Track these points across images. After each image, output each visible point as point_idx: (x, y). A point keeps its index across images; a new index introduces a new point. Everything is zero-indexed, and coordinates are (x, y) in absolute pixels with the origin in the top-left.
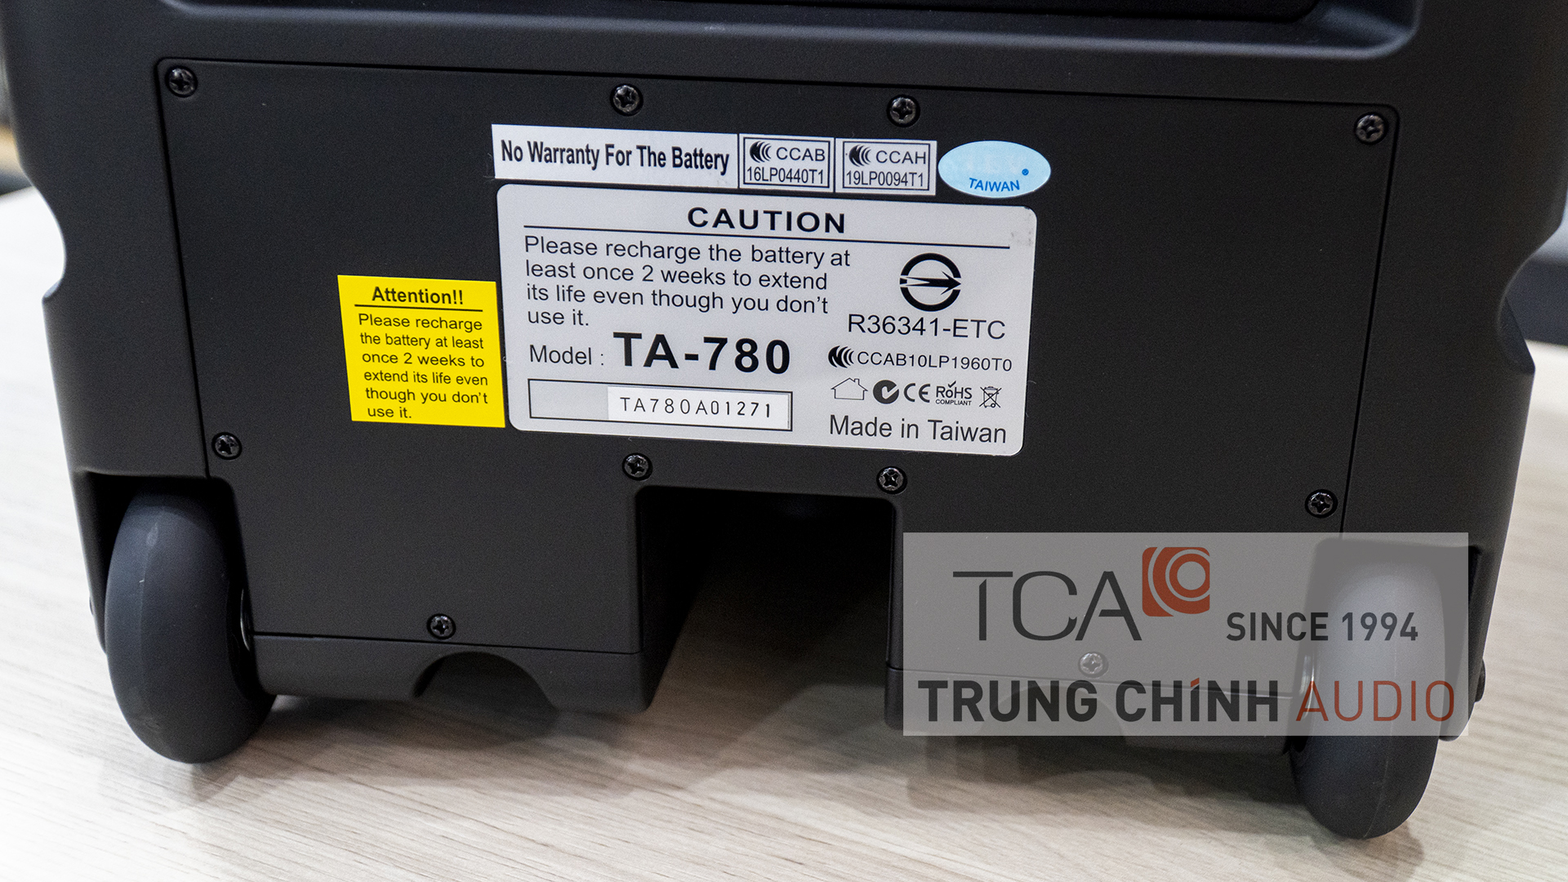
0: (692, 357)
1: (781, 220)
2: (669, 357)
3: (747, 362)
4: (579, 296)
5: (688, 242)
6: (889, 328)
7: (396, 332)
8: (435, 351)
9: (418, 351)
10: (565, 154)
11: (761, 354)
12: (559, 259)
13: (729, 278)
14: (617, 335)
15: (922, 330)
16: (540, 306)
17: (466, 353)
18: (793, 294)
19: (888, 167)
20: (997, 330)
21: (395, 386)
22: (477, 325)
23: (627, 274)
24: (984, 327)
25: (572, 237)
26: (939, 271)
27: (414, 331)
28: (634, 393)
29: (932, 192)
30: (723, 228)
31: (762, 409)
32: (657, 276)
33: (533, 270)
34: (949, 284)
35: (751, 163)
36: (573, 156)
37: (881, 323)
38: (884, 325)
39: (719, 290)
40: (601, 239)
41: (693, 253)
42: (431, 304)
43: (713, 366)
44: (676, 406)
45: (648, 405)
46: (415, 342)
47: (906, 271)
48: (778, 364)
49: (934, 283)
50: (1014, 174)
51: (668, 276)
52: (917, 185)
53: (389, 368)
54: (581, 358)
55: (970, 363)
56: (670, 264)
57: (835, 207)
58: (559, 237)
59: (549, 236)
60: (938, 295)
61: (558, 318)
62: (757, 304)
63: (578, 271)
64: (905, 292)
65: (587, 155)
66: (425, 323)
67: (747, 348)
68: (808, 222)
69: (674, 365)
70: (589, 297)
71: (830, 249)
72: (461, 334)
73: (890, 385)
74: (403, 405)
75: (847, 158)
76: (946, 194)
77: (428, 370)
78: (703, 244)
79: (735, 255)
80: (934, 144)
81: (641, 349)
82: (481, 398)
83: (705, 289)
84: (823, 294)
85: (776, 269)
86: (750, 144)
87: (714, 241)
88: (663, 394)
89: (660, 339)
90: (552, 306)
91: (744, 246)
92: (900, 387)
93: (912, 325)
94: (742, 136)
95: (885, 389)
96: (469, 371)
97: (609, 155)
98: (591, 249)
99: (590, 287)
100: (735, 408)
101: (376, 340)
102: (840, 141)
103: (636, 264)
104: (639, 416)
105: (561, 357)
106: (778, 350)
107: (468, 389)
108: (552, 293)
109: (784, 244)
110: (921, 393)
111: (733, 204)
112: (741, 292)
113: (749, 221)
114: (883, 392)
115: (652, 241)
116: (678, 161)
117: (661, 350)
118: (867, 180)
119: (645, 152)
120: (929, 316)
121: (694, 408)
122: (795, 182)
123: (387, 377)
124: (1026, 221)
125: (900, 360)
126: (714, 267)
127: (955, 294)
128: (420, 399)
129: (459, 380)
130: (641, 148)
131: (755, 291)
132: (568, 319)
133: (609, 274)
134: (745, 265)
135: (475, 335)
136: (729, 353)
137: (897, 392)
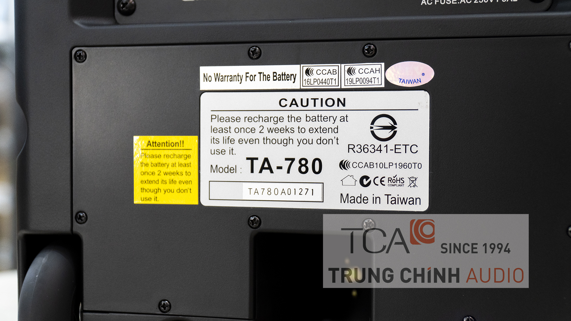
0: (280, 168)
1: (318, 102)
2: (270, 168)
3: (303, 169)
4: (232, 141)
5: (279, 114)
6: (366, 150)
7: (155, 161)
8: (171, 169)
9: (164, 169)
10: (229, 78)
11: (310, 165)
12: (225, 125)
13: (296, 130)
14: (248, 159)
15: (381, 151)
16: (215, 147)
17: (183, 169)
18: (324, 136)
19: (364, 76)
20: (414, 149)
21: (153, 186)
22: (188, 156)
23: (253, 130)
24: (408, 148)
25: (230, 114)
26: (387, 122)
27: (163, 160)
28: (254, 186)
29: (383, 86)
30: (294, 107)
31: (310, 192)
32: (265, 131)
33: (213, 130)
34: (392, 128)
35: (305, 77)
36: (232, 78)
37: (362, 148)
38: (363, 149)
39: (292, 136)
40: (242, 115)
41: (281, 119)
42: (170, 147)
43: (288, 172)
44: (272, 191)
45: (260, 191)
46: (163, 165)
47: (373, 123)
48: (317, 170)
49: (385, 128)
50: (418, 76)
51: (270, 130)
52: (376, 83)
53: (151, 178)
54: (232, 170)
55: (403, 166)
56: (271, 125)
57: (341, 95)
58: (224, 115)
59: (221, 114)
60: (387, 134)
61: (223, 152)
62: (308, 141)
63: (232, 130)
64: (373, 133)
65: (238, 78)
66: (168, 156)
67: (303, 162)
68: (330, 102)
69: (272, 172)
70: (237, 141)
71: (339, 114)
72: (182, 161)
73: (367, 178)
74: (156, 195)
75: (346, 72)
76: (389, 87)
77: (167, 178)
78: (285, 115)
79: (298, 119)
80: (383, 64)
81: (258, 165)
82: (189, 191)
83: (286, 135)
84: (336, 135)
85: (316, 125)
86: (305, 69)
87: (290, 113)
88: (266, 186)
89: (266, 160)
90: (221, 146)
91: (302, 115)
92: (371, 179)
93: (376, 148)
94: (302, 65)
95: (365, 180)
96: (184, 178)
97: (247, 77)
98: (238, 119)
99: (236, 137)
100: (298, 192)
101: (147, 165)
102: (343, 65)
103: (256, 125)
104: (256, 197)
105: (224, 170)
106: (317, 163)
107: (183, 187)
108: (221, 141)
109: (320, 113)
110: (381, 181)
111: (298, 96)
112: (301, 136)
113: (305, 103)
114: (364, 181)
115: (263, 114)
116: (275, 78)
117: (266, 165)
118: (354, 82)
119: (262, 75)
120: (383, 144)
121: (280, 192)
122: (324, 84)
123: (150, 182)
124: (424, 97)
125: (371, 165)
126: (290, 125)
127: (395, 133)
128: (163, 192)
129: (180, 182)
130: (260, 73)
131: (307, 135)
132: (227, 152)
133: (245, 130)
134: (303, 124)
135: (188, 161)
136: (296, 165)
137: (370, 181)
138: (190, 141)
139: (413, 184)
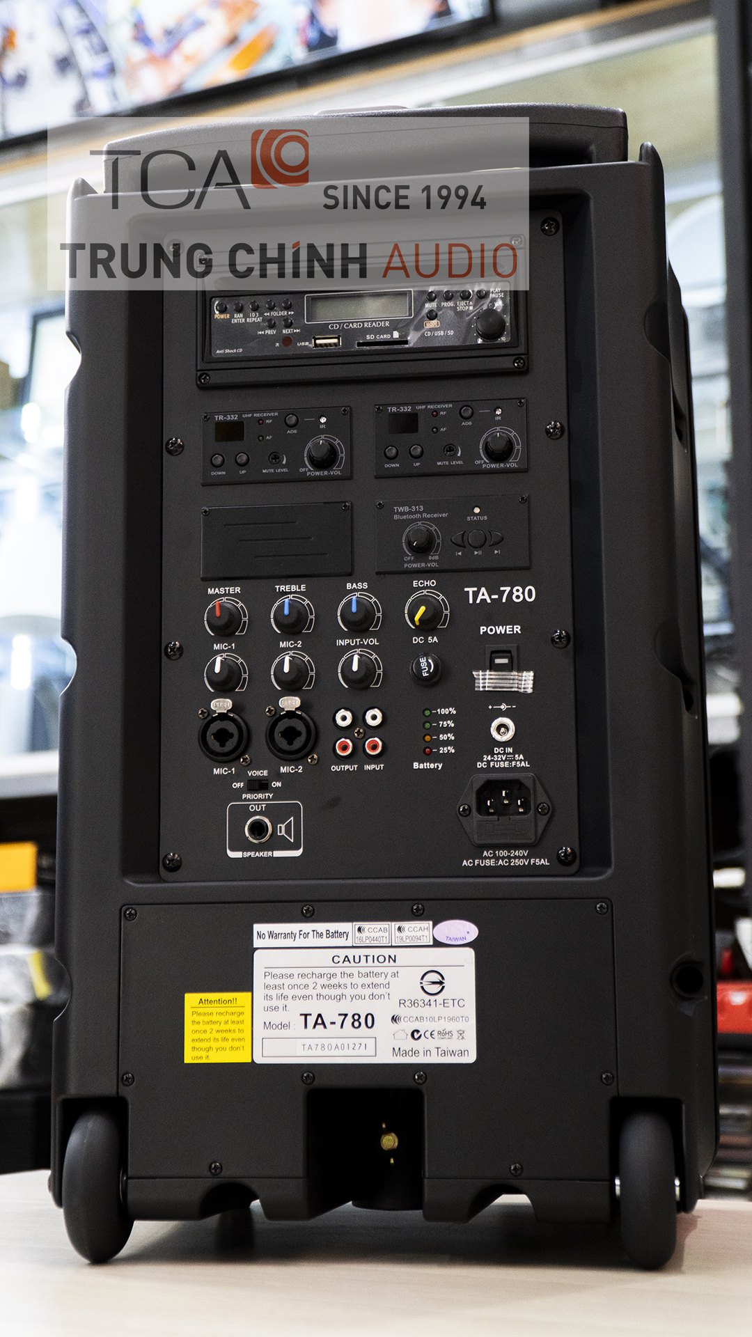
0: (333, 1023)
1: (370, 959)
2: (323, 1024)
3: (356, 1024)
4: (286, 997)
5: (332, 971)
6: (416, 1005)
7: (207, 1018)
8: (224, 1027)
9: (216, 1027)
10: (283, 935)
11: (362, 1020)
12: (278, 982)
13: (349, 986)
14: (301, 1015)
15: (430, 1005)
16: (269, 1003)
17: (236, 1027)
18: (376, 991)
19: (413, 934)
20: (461, 1003)
21: (205, 1045)
22: (242, 1013)
23: (306, 986)
24: (456, 1002)
25: (284, 971)
26: (437, 978)
27: (215, 1018)
28: (307, 1042)
29: (431, 943)
30: (347, 963)
31: (363, 1046)
32: (319, 987)
33: (267, 987)
34: (441, 983)
35: (358, 934)
36: (286, 936)
37: (412, 1003)
38: (414, 1003)
39: (345, 992)
40: (296, 972)
41: (334, 975)
42: (223, 1005)
43: (342, 1026)
44: (326, 1047)
45: (314, 1047)
46: (215, 1023)
47: (422, 978)
48: (370, 1025)
49: (434, 983)
50: (463, 934)
51: (323, 986)
52: (425, 940)
53: (203, 1036)
54: (283, 1026)
55: (451, 1019)
56: (324, 981)
57: (392, 952)
58: (278, 971)
59: (274, 971)
60: (437, 988)
61: (276, 1008)
62: (360, 997)
63: (286, 986)
64: (422, 987)
65: (291, 935)
66: (220, 1014)
67: (356, 1017)
68: (381, 959)
69: (325, 1027)
71: (390, 971)
72: (235, 1018)
73: (418, 1031)
74: (207, 1054)
75: (396, 931)
76: (437, 944)
77: (220, 1036)
78: (338, 971)
79: (351, 975)
80: (431, 923)
81: (311, 1020)
82: (242, 1048)
83: (339, 991)
84: (388, 991)
85: (368, 981)
86: (357, 927)
87: (343, 970)
88: (320, 1042)
89: (320, 1015)
90: (274, 1003)
91: (355, 971)
92: (422, 1032)
93: (425, 1003)
94: (354, 923)
95: (415, 1034)
96: (237, 1035)
97: (300, 934)
98: (291, 976)
99: (290, 993)
100: (351, 1046)
101: (198, 1023)
102: (393, 923)
103: (310, 982)
104: (310, 1053)
105: (277, 1027)
106: (370, 1017)
107: (236, 1044)
109: (371, 969)
110: (431, 1034)
111: (351, 953)
112: (354, 992)
113: (357, 960)
114: (414, 1034)
115: (317, 971)
116: (328, 936)
117: (320, 1021)
118: (404, 939)
119: (315, 932)
120: (433, 998)
121: (333, 1048)
122: (375, 942)
123: (201, 1040)
124: (470, 954)
125: (422, 1019)
126: (342, 981)
127: (443, 987)
128: (215, 1050)
129: (233, 1040)
130: (314, 931)
131: (360, 991)
132: (281, 1008)
133: (299, 987)
134: (356, 980)
135: (241, 1018)
136: (349, 1020)
137: (421, 1035)
138: (243, 997)
139: (461, 1037)
